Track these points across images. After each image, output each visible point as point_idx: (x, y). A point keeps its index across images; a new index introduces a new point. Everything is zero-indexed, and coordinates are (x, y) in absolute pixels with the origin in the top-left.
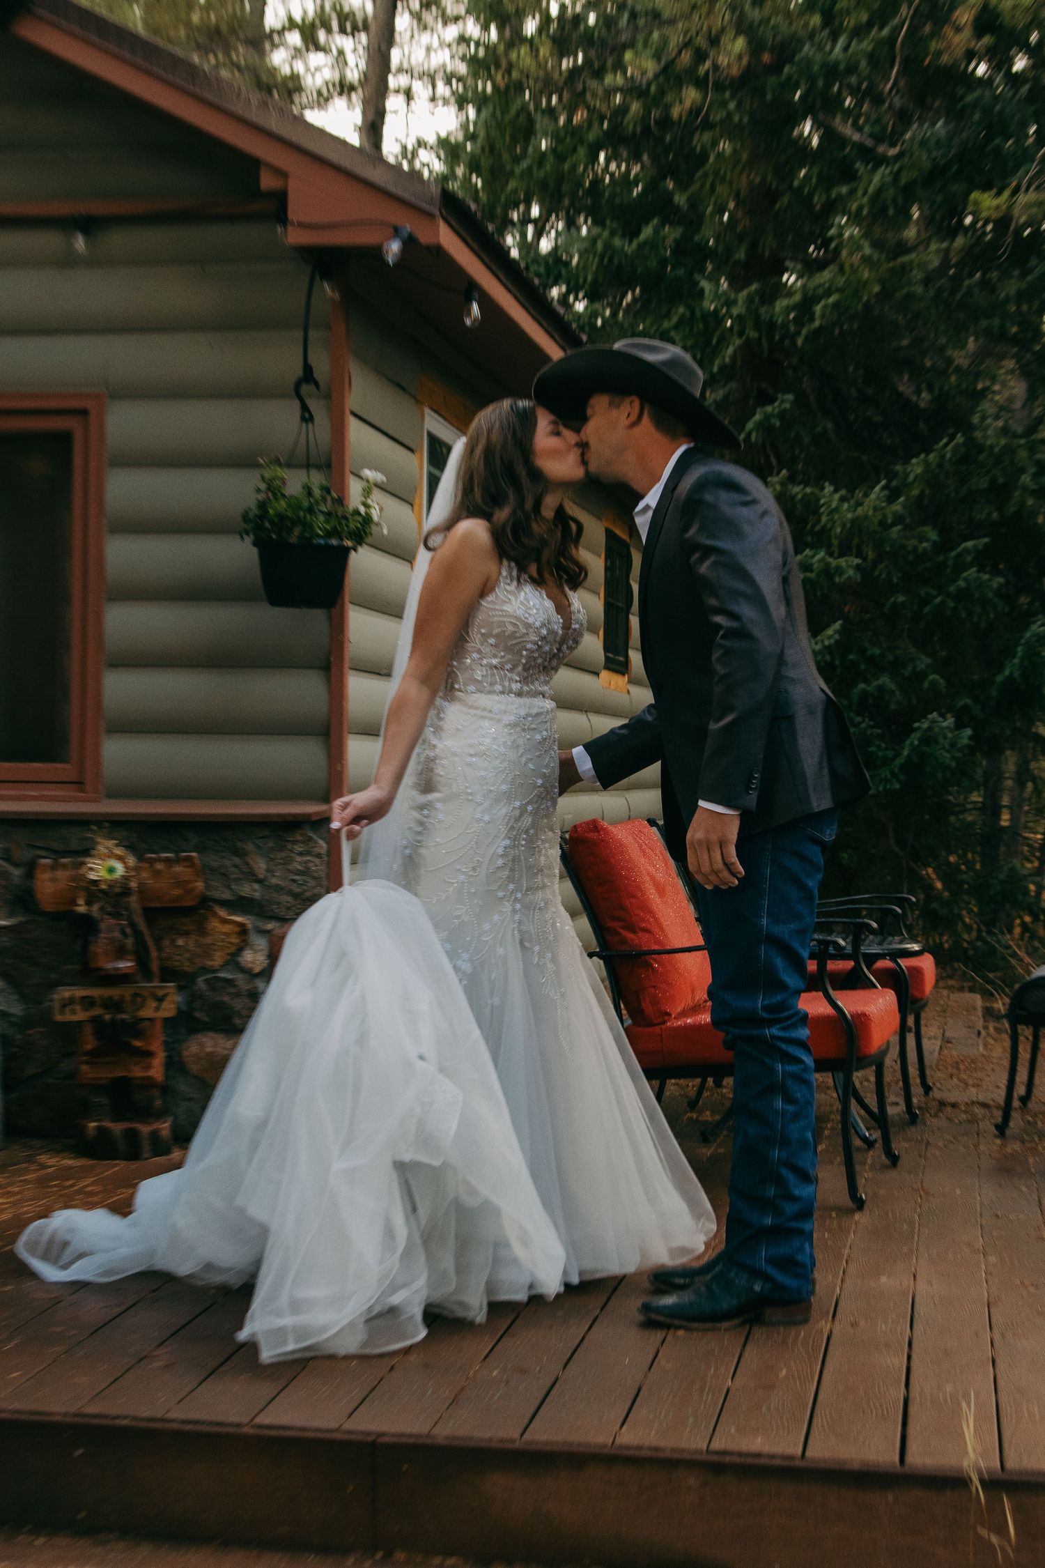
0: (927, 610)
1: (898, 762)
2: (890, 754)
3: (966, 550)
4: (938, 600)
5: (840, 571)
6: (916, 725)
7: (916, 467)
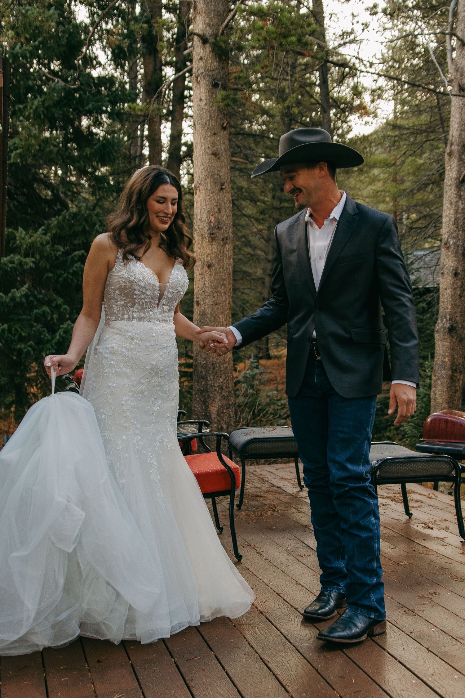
0: (61, 279)
1: (54, 341)
3: (75, 255)
4: (65, 275)
5: (26, 263)
6: (61, 326)
7: (54, 221)
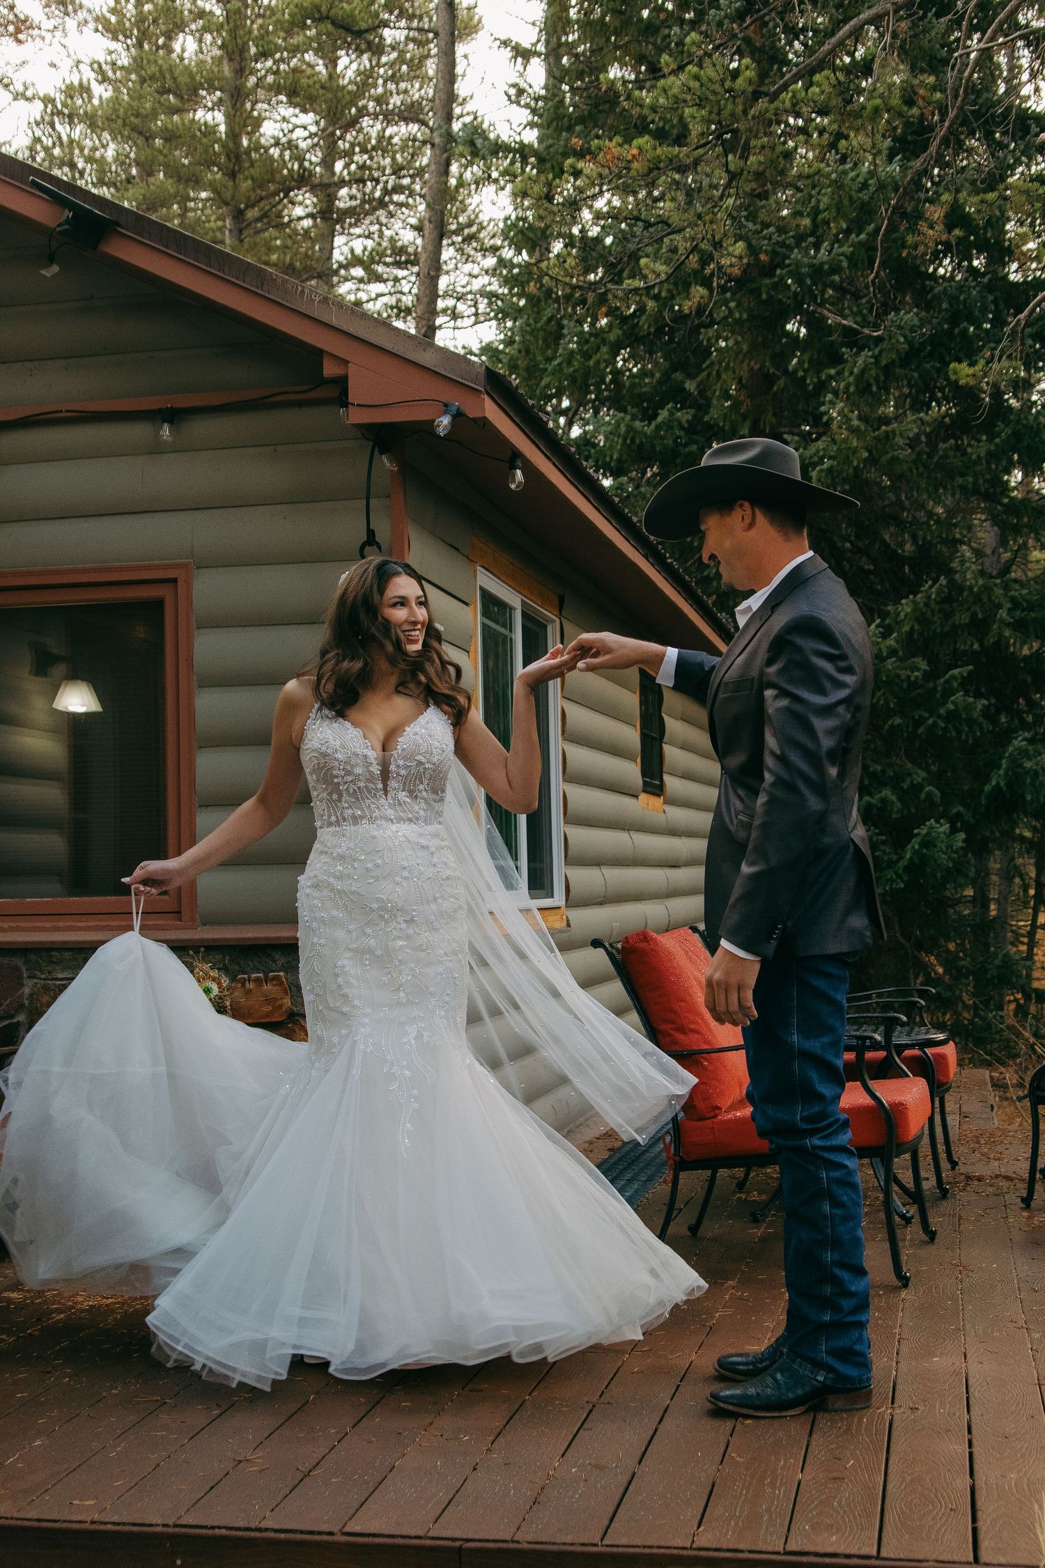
0: (920, 731)
1: (901, 864)
2: (895, 858)
3: (954, 677)
4: (930, 721)
6: (916, 831)
7: (906, 607)
